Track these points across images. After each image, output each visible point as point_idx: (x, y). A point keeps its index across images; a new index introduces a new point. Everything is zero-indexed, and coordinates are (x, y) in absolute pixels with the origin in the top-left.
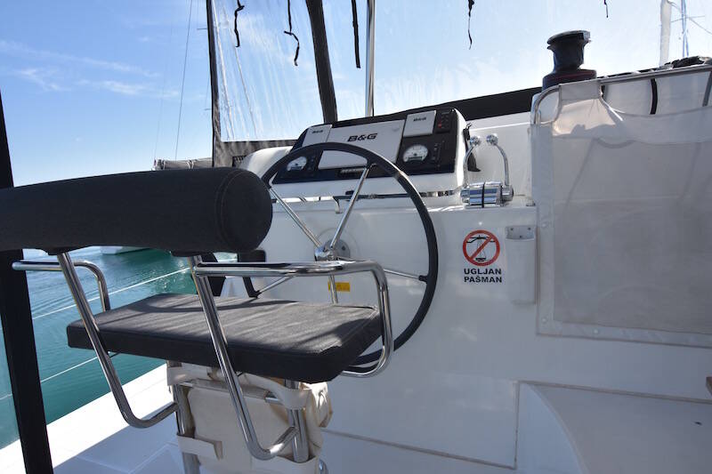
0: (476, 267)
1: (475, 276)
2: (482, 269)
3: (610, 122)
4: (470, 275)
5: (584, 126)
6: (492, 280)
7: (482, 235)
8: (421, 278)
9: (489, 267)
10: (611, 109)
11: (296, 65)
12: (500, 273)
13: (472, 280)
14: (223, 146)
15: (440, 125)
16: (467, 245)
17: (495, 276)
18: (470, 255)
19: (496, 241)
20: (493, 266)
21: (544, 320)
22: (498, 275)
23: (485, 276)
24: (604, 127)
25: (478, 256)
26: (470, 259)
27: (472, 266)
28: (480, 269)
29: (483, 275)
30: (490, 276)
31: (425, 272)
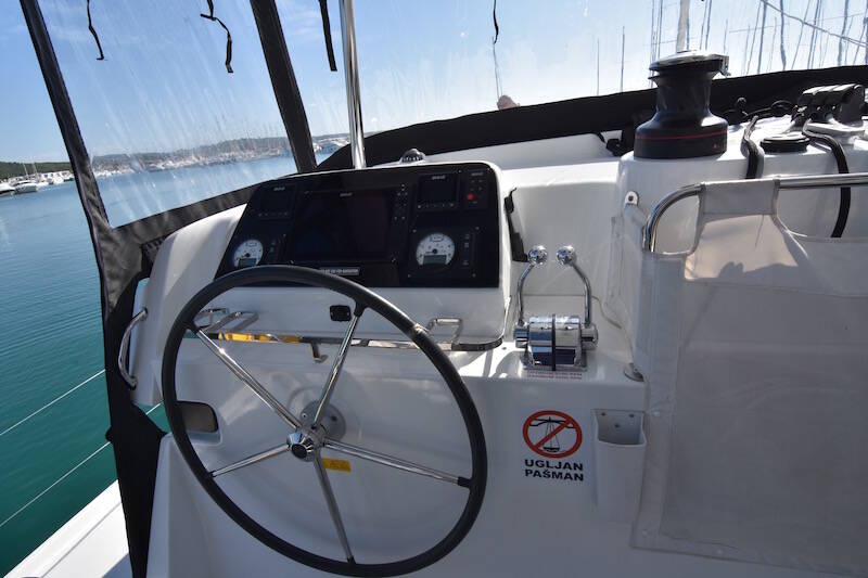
0: (545, 459)
1: (541, 470)
2: (554, 462)
3: (788, 260)
4: (534, 468)
5: (741, 265)
6: (568, 476)
7: (554, 417)
8: (462, 482)
9: (564, 461)
10: (789, 232)
11: (230, 71)
12: (581, 468)
13: (537, 474)
14: (116, 236)
15: (470, 197)
16: (531, 429)
17: (572, 473)
18: (535, 442)
19: (576, 427)
20: (571, 459)
21: (645, 533)
22: (578, 472)
23: (557, 471)
24: (777, 269)
25: (547, 444)
26: (535, 448)
27: (536, 457)
28: (550, 461)
29: (555, 470)
30: (564, 472)
31: (468, 474)
